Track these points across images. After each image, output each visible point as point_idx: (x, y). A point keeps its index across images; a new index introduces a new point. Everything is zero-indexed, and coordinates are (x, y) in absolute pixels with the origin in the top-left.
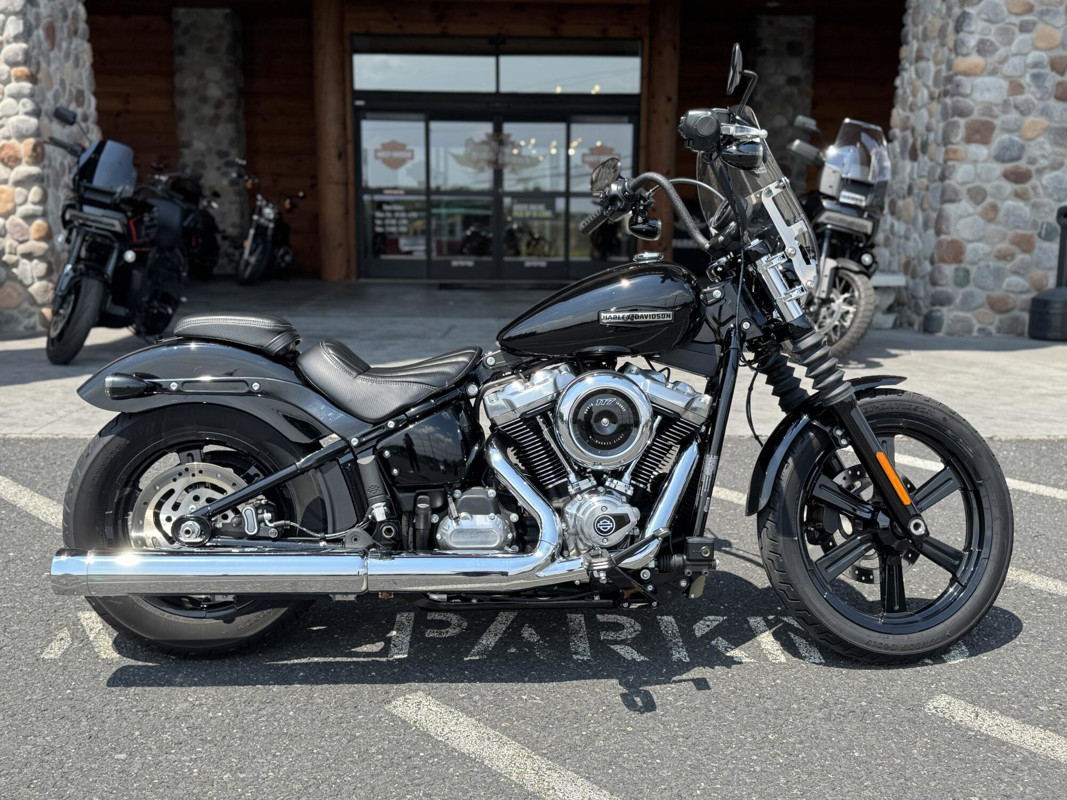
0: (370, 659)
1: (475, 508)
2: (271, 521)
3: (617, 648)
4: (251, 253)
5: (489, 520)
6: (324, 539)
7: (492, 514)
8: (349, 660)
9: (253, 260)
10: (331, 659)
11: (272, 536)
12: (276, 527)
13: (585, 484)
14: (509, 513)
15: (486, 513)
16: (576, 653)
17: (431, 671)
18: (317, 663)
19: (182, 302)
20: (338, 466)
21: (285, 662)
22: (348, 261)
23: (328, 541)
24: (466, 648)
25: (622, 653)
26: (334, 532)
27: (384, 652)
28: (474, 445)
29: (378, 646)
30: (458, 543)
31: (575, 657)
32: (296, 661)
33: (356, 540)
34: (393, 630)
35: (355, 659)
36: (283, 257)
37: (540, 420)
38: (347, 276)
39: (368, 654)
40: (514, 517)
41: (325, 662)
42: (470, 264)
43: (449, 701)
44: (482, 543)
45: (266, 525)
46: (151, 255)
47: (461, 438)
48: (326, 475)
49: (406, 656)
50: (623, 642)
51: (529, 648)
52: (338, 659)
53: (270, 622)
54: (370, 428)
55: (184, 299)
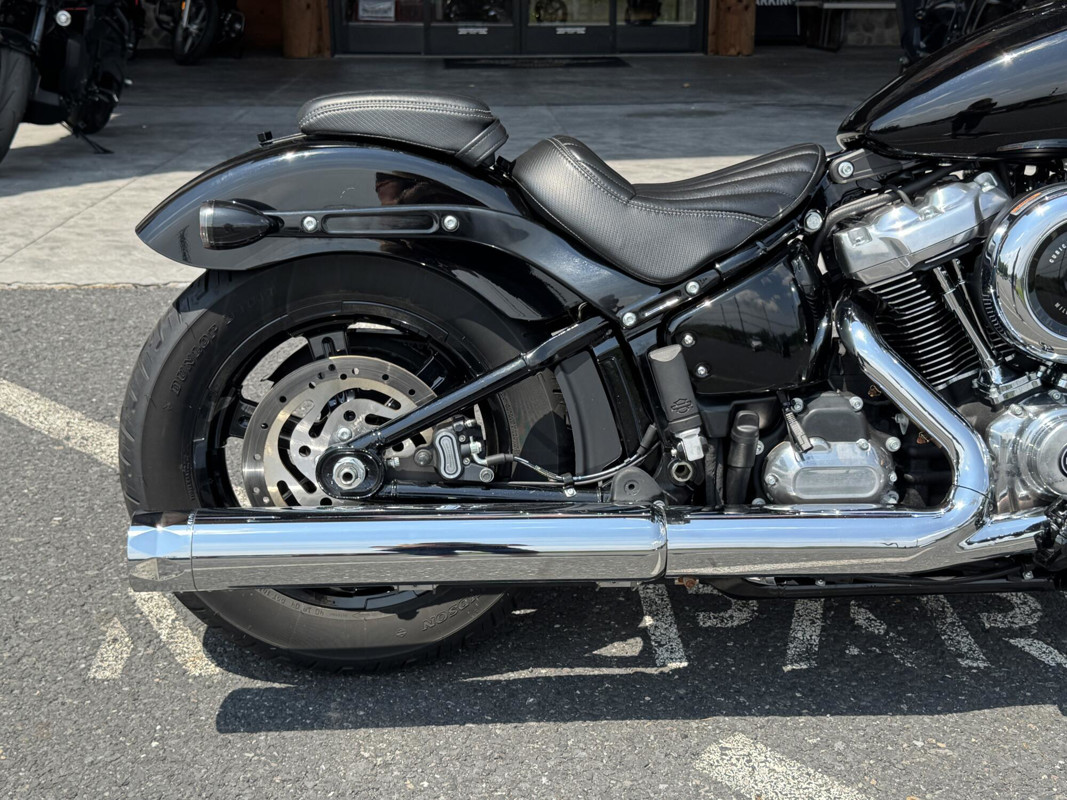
0: (630, 671)
1: (831, 430)
2: (482, 456)
3: (1020, 642)
4: (191, 20)
5: (859, 451)
6: (571, 485)
7: (862, 441)
8: (596, 672)
9: (194, 28)
10: (566, 671)
11: (486, 480)
12: (490, 466)
13: (1023, 385)
14: (883, 435)
15: (852, 438)
16: (961, 656)
17: (738, 692)
18: (547, 679)
19: (127, 86)
20: (591, 360)
21: (495, 677)
22: (320, 29)
23: (577, 488)
24: (776, 647)
25: (1035, 653)
26: (585, 473)
27: (647, 656)
28: (821, 318)
29: (632, 647)
30: (808, 491)
31: (964, 663)
32: (512, 675)
33: (631, 487)
34: (643, 615)
35: (605, 671)
36: (232, 23)
37: (940, 274)
38: (319, 51)
39: (622, 661)
40: (893, 443)
41: (560, 677)
42: (483, 31)
43: (796, 753)
44: (849, 490)
45: (473, 461)
46: (88, 17)
47: (798, 302)
48: (570, 376)
49: (685, 664)
50: (1024, 632)
51: (879, 646)
52: (579, 671)
53: (474, 617)
54: (656, 295)
55: (129, 82)
